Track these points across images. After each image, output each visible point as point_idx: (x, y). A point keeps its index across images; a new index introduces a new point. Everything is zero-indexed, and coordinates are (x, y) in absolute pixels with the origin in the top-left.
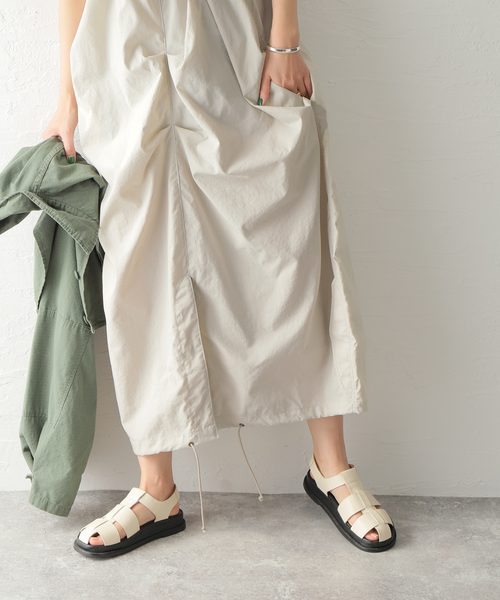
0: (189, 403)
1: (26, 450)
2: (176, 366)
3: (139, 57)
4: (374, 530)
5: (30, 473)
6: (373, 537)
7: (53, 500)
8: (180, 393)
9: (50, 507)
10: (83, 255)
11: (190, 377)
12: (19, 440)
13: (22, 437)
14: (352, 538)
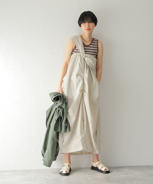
0: (82, 142)
1: (43, 154)
2: (80, 135)
3: (79, 77)
4: (106, 169)
5: (43, 159)
6: (106, 170)
7: (48, 164)
8: (81, 140)
9: (47, 165)
10: (57, 117)
11: (83, 137)
12: (41, 153)
13: (42, 152)
14: (101, 171)
